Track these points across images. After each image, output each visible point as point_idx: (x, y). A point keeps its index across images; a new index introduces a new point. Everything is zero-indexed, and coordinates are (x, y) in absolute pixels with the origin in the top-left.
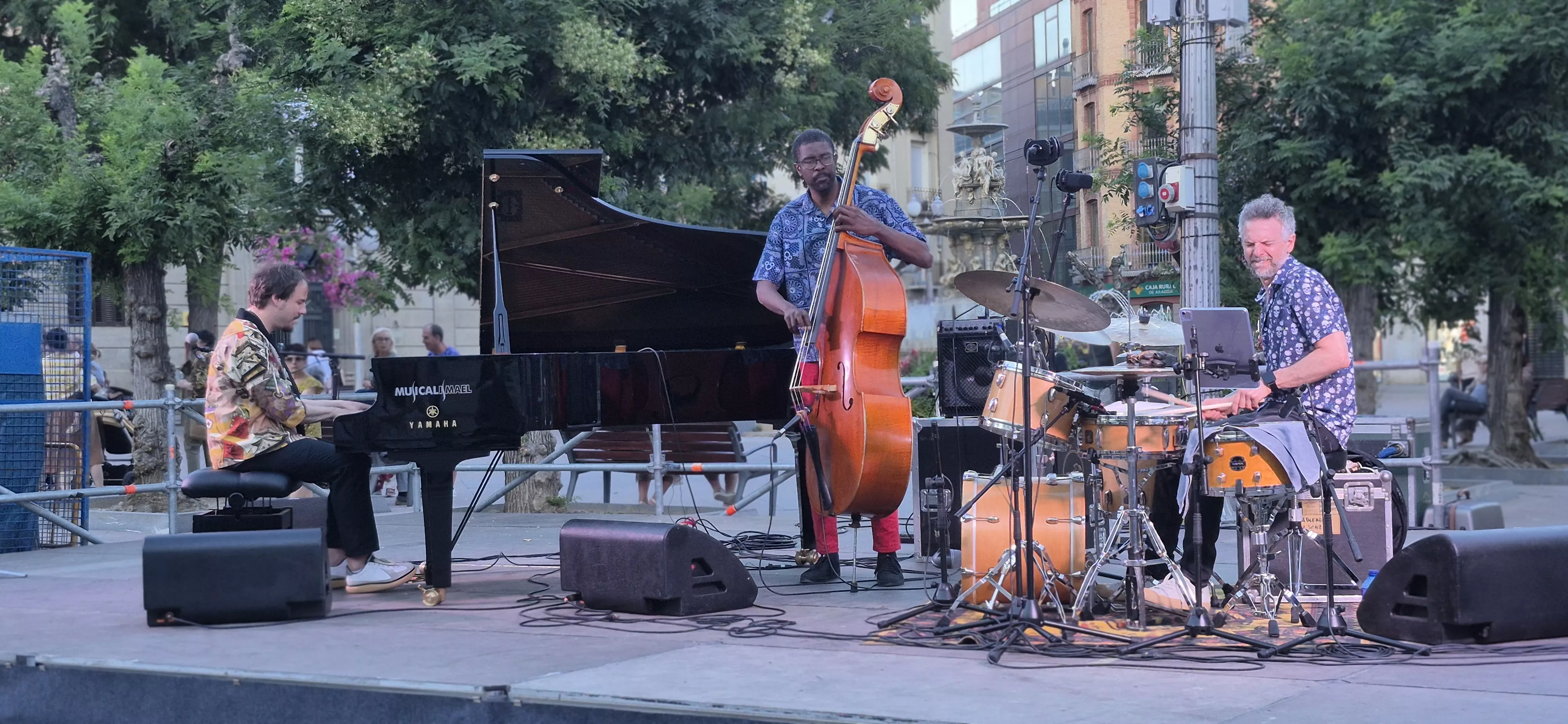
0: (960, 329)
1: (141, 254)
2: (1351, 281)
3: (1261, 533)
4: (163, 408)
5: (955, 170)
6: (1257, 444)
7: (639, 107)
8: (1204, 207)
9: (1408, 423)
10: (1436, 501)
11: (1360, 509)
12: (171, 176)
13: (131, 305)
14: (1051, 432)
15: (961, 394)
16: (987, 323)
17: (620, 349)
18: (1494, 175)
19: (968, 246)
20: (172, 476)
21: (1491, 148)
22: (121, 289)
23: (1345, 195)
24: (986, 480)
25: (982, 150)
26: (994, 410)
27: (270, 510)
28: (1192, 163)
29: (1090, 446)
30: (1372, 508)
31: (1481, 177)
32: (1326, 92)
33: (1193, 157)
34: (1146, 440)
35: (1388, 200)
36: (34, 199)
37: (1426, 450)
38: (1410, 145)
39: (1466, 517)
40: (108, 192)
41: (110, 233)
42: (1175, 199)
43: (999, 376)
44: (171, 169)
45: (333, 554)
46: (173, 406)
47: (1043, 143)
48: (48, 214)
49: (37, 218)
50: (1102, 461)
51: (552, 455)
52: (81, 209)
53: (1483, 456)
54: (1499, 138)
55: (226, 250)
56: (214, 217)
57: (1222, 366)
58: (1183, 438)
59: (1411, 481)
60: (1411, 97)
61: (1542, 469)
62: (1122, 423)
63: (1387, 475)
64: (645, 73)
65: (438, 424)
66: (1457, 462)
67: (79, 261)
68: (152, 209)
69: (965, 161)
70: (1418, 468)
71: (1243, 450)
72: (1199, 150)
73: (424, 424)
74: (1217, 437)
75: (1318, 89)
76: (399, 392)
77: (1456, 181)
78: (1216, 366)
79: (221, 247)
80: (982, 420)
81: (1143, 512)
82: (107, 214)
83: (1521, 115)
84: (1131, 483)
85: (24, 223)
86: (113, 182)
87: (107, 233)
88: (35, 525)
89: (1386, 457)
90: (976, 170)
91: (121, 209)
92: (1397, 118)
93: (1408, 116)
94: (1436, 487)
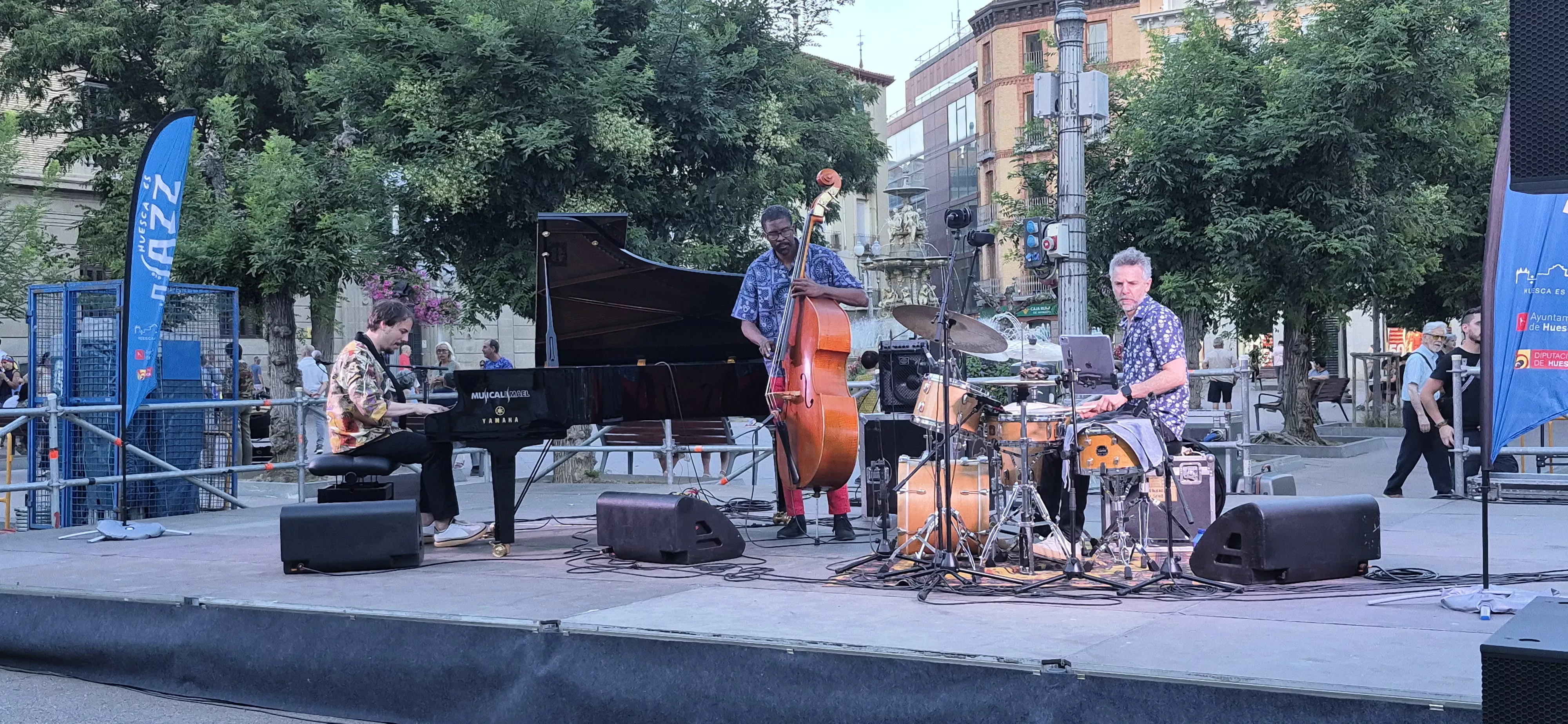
0: (895, 347)
1: (276, 287)
3: (1118, 502)
4: (294, 406)
5: (890, 221)
6: (1116, 436)
7: (654, 177)
8: (1076, 254)
9: (1226, 416)
10: (1246, 473)
11: (1191, 482)
12: (299, 228)
13: (268, 325)
14: (964, 427)
15: (898, 397)
16: (917, 344)
17: (641, 363)
18: (1289, 230)
19: (900, 279)
20: (301, 457)
21: (1286, 210)
22: (260, 313)
23: (1179, 244)
24: (916, 462)
25: (910, 207)
26: (922, 411)
27: (376, 484)
28: (1067, 222)
29: (994, 437)
30: (1200, 481)
31: (1279, 231)
32: (1164, 166)
33: (1068, 217)
34: (1035, 433)
35: (1211, 247)
36: (194, 245)
38: (1227, 207)
39: (1267, 486)
40: (250, 240)
41: (253, 271)
42: (1054, 248)
43: (926, 385)
44: (299, 222)
45: (425, 517)
46: (302, 403)
47: (958, 211)
48: (204, 257)
49: (196, 259)
50: (1002, 448)
51: (589, 440)
52: (229, 253)
53: (1280, 437)
54: (1292, 202)
55: (340, 284)
56: (332, 260)
57: (1091, 378)
58: (1062, 431)
59: (1228, 457)
60: (1228, 171)
61: (1322, 446)
62: (1016, 420)
63: (1212, 457)
64: (658, 152)
65: (504, 420)
66: (1261, 440)
67: (229, 293)
68: (284, 253)
69: (897, 215)
70: (1232, 448)
71: (1106, 441)
72: (1072, 212)
73: (494, 421)
74: (1087, 431)
76: (474, 396)
77: (1261, 234)
78: (1086, 378)
79: (336, 282)
80: (913, 417)
81: (1032, 486)
82: (251, 256)
83: (1308, 185)
84: (1023, 464)
85: (186, 263)
86: (254, 232)
87: (251, 270)
88: (197, 493)
89: (1210, 441)
90: (906, 222)
91: (261, 253)
92: (1218, 186)
93: (1225, 185)
94: (1246, 463)
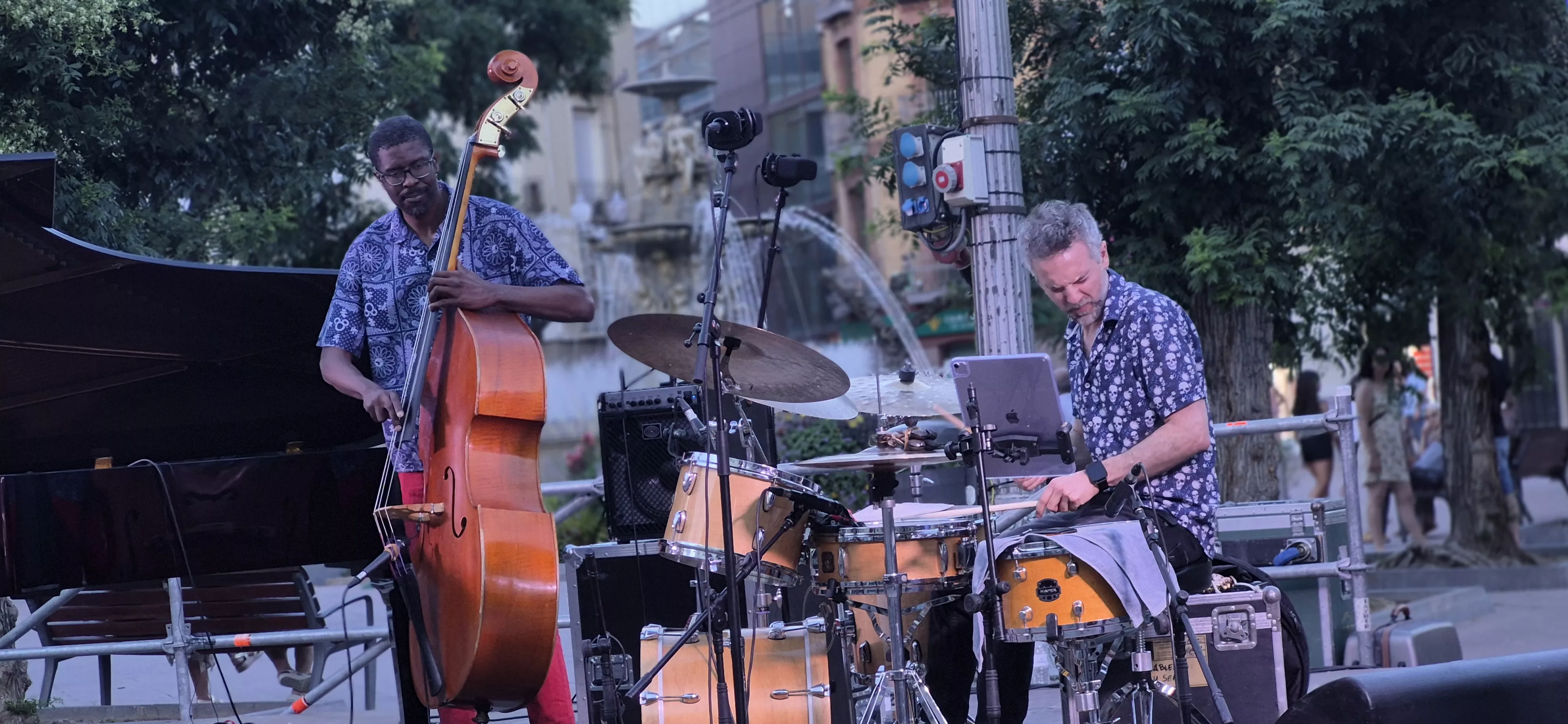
0: (633, 404)
2: (1231, 300)
3: (1089, 694)
5: (639, 151)
6: (1074, 559)
7: (124, 78)
8: (1003, 197)
9: (1315, 511)
10: (1361, 625)
11: (1236, 646)
14: (768, 557)
15: (641, 505)
16: (673, 392)
17: (103, 464)
18: (1427, 133)
19: (665, 268)
21: (1421, 93)
23: (1216, 173)
24: (675, 636)
25: (678, 119)
26: (682, 528)
28: (980, 132)
29: (831, 575)
30: (1254, 643)
31: (1410, 135)
32: (1176, 16)
33: (981, 122)
34: (914, 563)
35: (1278, 176)
37: (1342, 550)
38: (1304, 92)
39: (1404, 647)
42: (958, 187)
43: (687, 475)
47: (729, 115)
50: (852, 598)
51: (11, 634)
53: (1443, 552)
54: (1433, 76)
57: (1019, 444)
58: (967, 556)
59: (1324, 596)
60: (1302, 21)
61: (1527, 567)
62: (876, 538)
63: (1274, 592)
64: (130, 25)
66: (1406, 562)
69: (653, 137)
70: (1332, 578)
71: (1054, 570)
72: (989, 112)
74: (1016, 552)
75: (1164, 13)
77: (1374, 144)
78: (1008, 444)
80: (664, 545)
81: (913, 673)
83: (1461, 41)
84: (893, 629)
89: (1285, 563)
90: (672, 149)
92: (1284, 51)
93: (1299, 48)
94: (1360, 605)
